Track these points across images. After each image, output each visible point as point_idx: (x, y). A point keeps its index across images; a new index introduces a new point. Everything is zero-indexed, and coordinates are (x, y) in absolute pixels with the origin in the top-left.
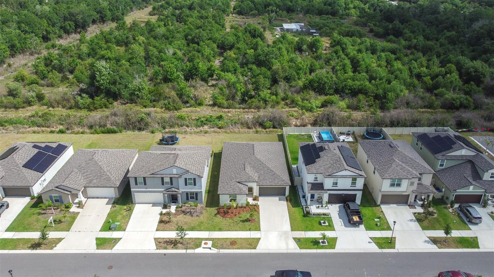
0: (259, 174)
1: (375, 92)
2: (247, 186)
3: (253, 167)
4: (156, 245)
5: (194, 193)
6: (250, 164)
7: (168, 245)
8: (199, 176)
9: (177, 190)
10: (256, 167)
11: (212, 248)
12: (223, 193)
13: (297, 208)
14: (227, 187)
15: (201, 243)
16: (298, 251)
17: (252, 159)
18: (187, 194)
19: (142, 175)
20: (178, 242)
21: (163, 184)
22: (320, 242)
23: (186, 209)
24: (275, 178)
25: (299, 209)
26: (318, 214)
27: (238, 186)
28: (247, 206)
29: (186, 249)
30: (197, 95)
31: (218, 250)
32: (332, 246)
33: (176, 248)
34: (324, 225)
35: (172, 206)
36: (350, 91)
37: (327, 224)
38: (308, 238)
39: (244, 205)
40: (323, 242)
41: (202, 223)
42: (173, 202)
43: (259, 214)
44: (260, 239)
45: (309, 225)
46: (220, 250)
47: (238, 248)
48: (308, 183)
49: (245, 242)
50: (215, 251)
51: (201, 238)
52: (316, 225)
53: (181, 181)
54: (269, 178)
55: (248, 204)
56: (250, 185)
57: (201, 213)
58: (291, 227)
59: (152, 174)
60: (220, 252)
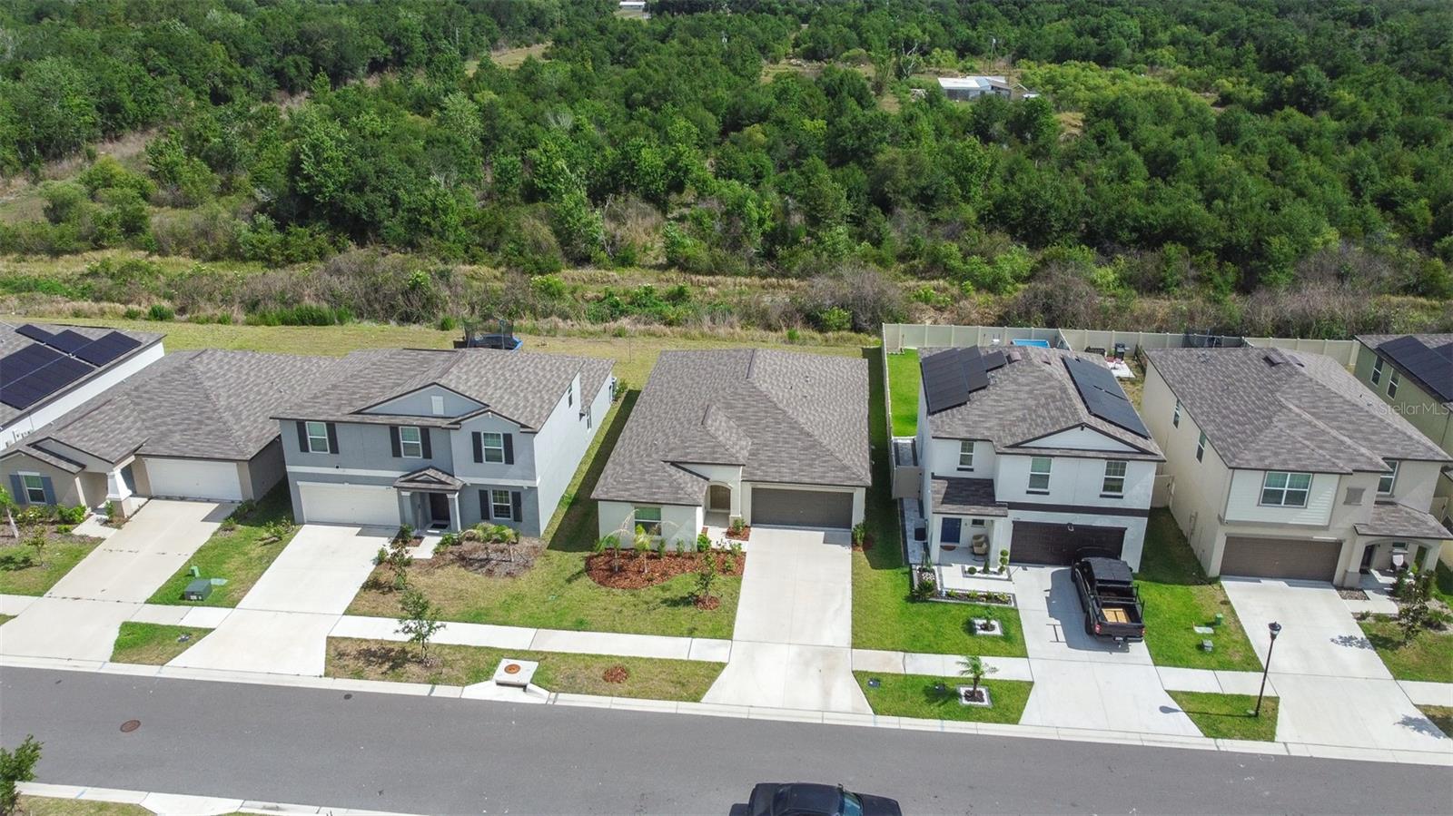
0: (756, 441)
1: (1224, 235)
2: (708, 479)
3: (740, 419)
4: (328, 662)
5: (507, 492)
6: (729, 406)
7: (369, 663)
8: (523, 426)
9: (444, 478)
10: (747, 419)
11: (530, 686)
12: (612, 495)
13: (887, 571)
14: (630, 477)
15: (496, 664)
16: (867, 719)
17: (740, 391)
18: (483, 495)
19: (323, 413)
20: (409, 656)
21: (396, 452)
22: (960, 696)
23: (475, 550)
24: (814, 460)
25: (896, 574)
26: (968, 596)
27: (671, 476)
28: (699, 551)
29: (434, 682)
30: (618, 238)
31: (553, 695)
32: (1010, 714)
33: (398, 679)
34: (984, 636)
35: (427, 539)
36: (1135, 235)
37: (998, 632)
38: (913, 676)
39: (687, 549)
40: (971, 696)
41: (519, 597)
42: (435, 527)
43: (739, 581)
44: (722, 666)
45: (927, 630)
46: (561, 696)
47: (630, 695)
48: (934, 477)
49: (660, 673)
50: (540, 696)
51: (500, 650)
52: (955, 632)
53: (461, 445)
54: (793, 458)
55: (703, 545)
56: (719, 475)
57: (526, 566)
58: (854, 634)
59: (358, 413)
60: (557, 703)
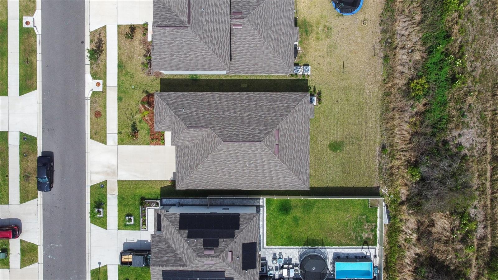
31: (89, 99)
41: (132, 76)
43: (148, 144)
44: (105, 143)
45: (128, 202)
47: (91, 119)
52: (127, 211)
60: (86, 100)
